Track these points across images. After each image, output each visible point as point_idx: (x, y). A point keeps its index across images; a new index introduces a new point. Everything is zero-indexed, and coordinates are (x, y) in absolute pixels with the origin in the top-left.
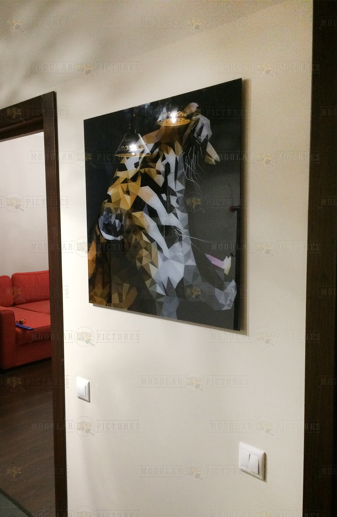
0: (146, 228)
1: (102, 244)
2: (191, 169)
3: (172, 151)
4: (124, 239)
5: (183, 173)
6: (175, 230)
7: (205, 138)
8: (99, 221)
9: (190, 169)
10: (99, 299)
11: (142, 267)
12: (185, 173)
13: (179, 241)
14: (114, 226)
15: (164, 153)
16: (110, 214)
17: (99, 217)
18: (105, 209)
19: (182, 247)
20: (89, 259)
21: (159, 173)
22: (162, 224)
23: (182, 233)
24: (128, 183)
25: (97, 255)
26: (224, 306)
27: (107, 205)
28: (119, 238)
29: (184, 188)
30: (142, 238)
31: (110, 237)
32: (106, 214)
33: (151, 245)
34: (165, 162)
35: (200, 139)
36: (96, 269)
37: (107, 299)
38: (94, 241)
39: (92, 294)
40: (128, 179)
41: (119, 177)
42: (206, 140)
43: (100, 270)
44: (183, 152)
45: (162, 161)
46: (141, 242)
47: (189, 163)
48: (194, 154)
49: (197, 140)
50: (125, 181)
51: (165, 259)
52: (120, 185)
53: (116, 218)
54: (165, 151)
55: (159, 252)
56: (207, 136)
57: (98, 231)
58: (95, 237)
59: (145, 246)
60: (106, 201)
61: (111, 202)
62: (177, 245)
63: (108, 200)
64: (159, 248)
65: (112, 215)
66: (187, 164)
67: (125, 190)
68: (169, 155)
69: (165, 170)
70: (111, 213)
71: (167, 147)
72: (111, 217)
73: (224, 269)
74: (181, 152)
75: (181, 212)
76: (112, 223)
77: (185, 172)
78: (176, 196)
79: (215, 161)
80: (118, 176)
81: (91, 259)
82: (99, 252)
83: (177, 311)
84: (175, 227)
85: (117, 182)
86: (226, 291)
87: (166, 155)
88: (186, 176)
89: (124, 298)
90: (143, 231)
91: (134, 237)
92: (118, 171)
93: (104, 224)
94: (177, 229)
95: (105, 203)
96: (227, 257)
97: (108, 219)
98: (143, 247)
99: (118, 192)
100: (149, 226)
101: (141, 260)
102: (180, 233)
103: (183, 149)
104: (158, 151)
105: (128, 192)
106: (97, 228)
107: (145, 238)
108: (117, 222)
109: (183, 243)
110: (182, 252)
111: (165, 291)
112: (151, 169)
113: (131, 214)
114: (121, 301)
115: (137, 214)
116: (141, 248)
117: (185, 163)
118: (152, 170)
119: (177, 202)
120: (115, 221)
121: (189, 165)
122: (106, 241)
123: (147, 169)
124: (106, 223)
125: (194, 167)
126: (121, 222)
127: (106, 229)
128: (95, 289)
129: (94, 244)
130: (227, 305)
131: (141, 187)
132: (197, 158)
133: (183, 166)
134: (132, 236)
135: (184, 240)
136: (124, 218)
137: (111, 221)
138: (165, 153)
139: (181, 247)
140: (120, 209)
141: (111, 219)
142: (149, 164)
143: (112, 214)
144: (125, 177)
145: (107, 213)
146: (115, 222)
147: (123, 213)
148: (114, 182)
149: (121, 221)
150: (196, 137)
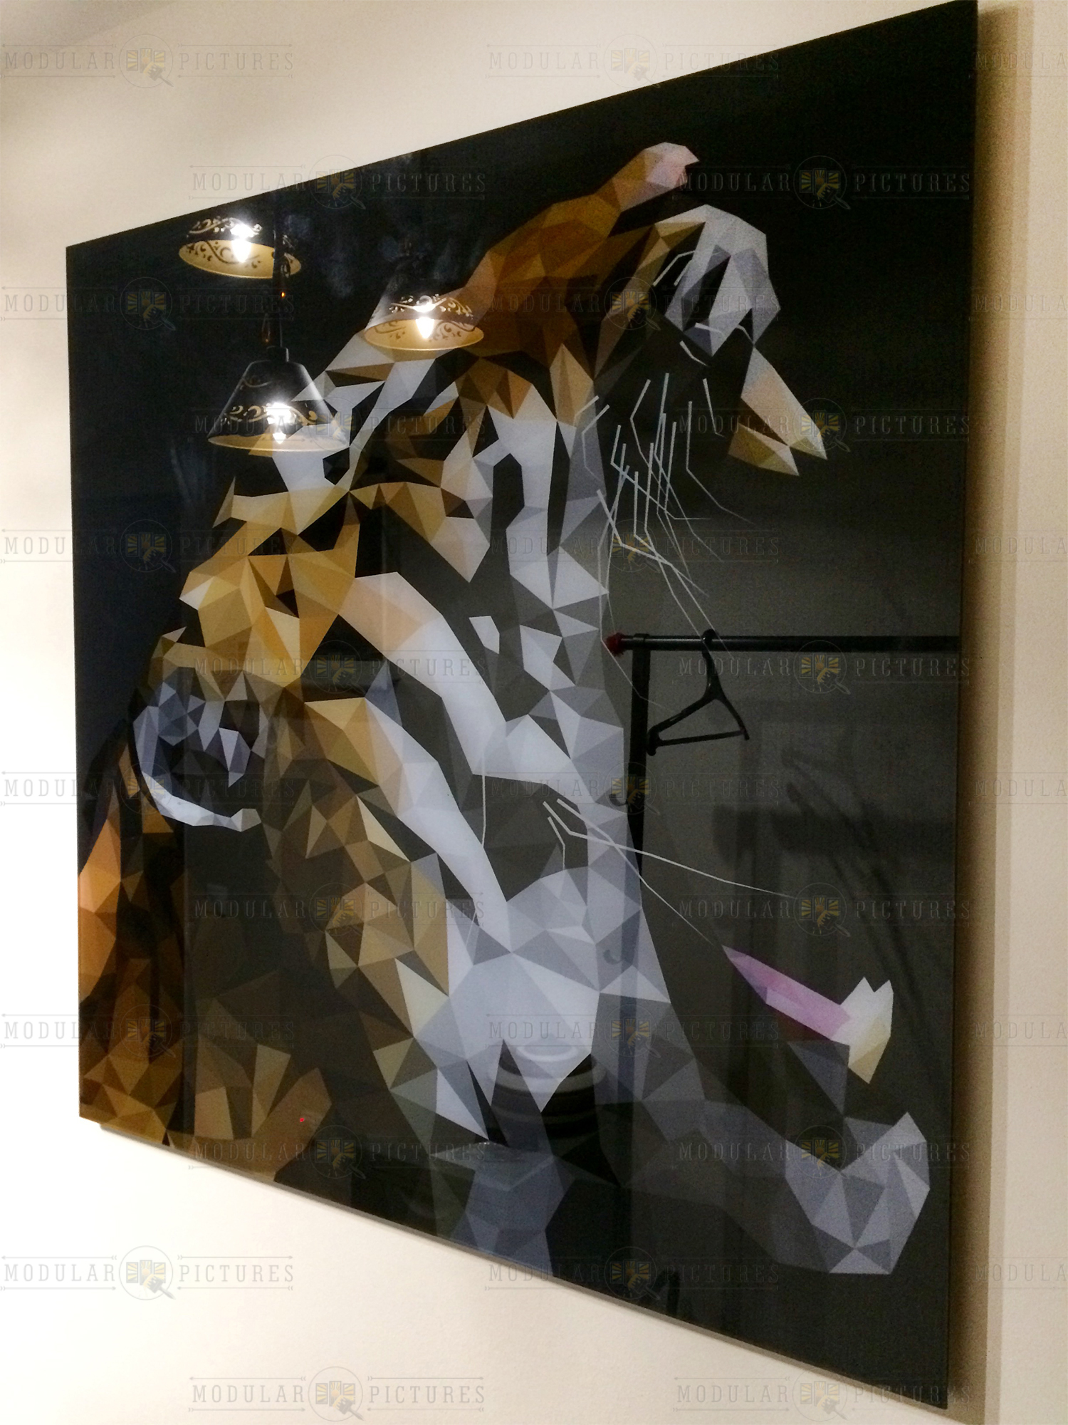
0: (381, 781)
1: (151, 839)
2: (648, 493)
3: (533, 397)
4: (265, 826)
5: (598, 514)
6: (545, 804)
7: (736, 331)
8: (136, 730)
9: (642, 497)
10: (130, 1106)
11: (358, 978)
12: (609, 515)
13: (568, 867)
14: (214, 761)
15: (487, 409)
16: (194, 702)
17: (136, 707)
18: (167, 673)
19: (585, 898)
20: (82, 906)
21: (458, 508)
22: (475, 771)
23: (589, 824)
24: (291, 556)
25: (122, 888)
26: (844, 1250)
27: (178, 655)
28: (238, 821)
29: (606, 591)
30: (358, 831)
31: (190, 813)
32: (172, 699)
33: (410, 872)
34: (492, 455)
35: (707, 334)
36: (120, 956)
37: (170, 1108)
38: (112, 824)
39: (96, 1074)
40: (293, 536)
41: (239, 524)
42: (739, 343)
43: (140, 965)
44: (599, 406)
45: (478, 449)
46: (356, 853)
47: (636, 464)
48: (663, 417)
49: (682, 344)
50: (276, 544)
51: (486, 949)
52: (247, 564)
53: (227, 723)
54: (496, 397)
55: (451, 912)
56: (748, 321)
57: (133, 775)
58: (114, 806)
59: (378, 871)
60: (174, 636)
61: (200, 643)
62: (556, 883)
63: (184, 629)
64: (454, 890)
65: (202, 707)
66: (620, 469)
67: (275, 588)
68: (517, 416)
69: (492, 496)
70: (201, 695)
71: (506, 377)
72: (197, 715)
73: (847, 1048)
74: (585, 408)
75: (587, 714)
76: (205, 748)
77: (610, 508)
78: (555, 630)
79: (797, 454)
80: (236, 515)
81: (92, 909)
82: (136, 879)
83: (549, 1230)
84: (546, 793)
85: (228, 549)
86: (855, 1169)
87: (499, 418)
88: (615, 531)
89: (259, 1116)
90: (368, 794)
91: (317, 823)
92: (236, 493)
93: (162, 743)
94: (559, 801)
95: (169, 644)
96: (864, 984)
97: (179, 724)
98: (366, 876)
99: (237, 598)
100: (397, 775)
101: (351, 939)
102: (580, 826)
103: (597, 391)
104: (458, 398)
105: (287, 600)
106: (125, 762)
107: (377, 834)
108: (230, 739)
109: (594, 877)
110: (587, 926)
111: (488, 1114)
112: (416, 489)
113: (303, 706)
114: (241, 1127)
115: (335, 712)
116: (357, 881)
117: (612, 463)
118: (417, 491)
119: (562, 660)
120: (218, 731)
121: (637, 474)
122: (170, 830)
123: (390, 490)
124: (173, 740)
125: (664, 483)
126: (251, 744)
127: (171, 769)
128: (109, 1056)
129: (108, 838)
130: (864, 1250)
131: (356, 577)
132: (681, 436)
133: (599, 478)
134: (306, 817)
135: (595, 863)
136: (264, 722)
137: (197, 732)
138: (491, 410)
139: (581, 900)
140: (246, 681)
141: (197, 722)
142: (405, 462)
143: (204, 699)
144: (276, 525)
145: (179, 692)
146: (217, 740)
147: (261, 697)
148: (216, 546)
149: (249, 737)
150: (680, 327)
